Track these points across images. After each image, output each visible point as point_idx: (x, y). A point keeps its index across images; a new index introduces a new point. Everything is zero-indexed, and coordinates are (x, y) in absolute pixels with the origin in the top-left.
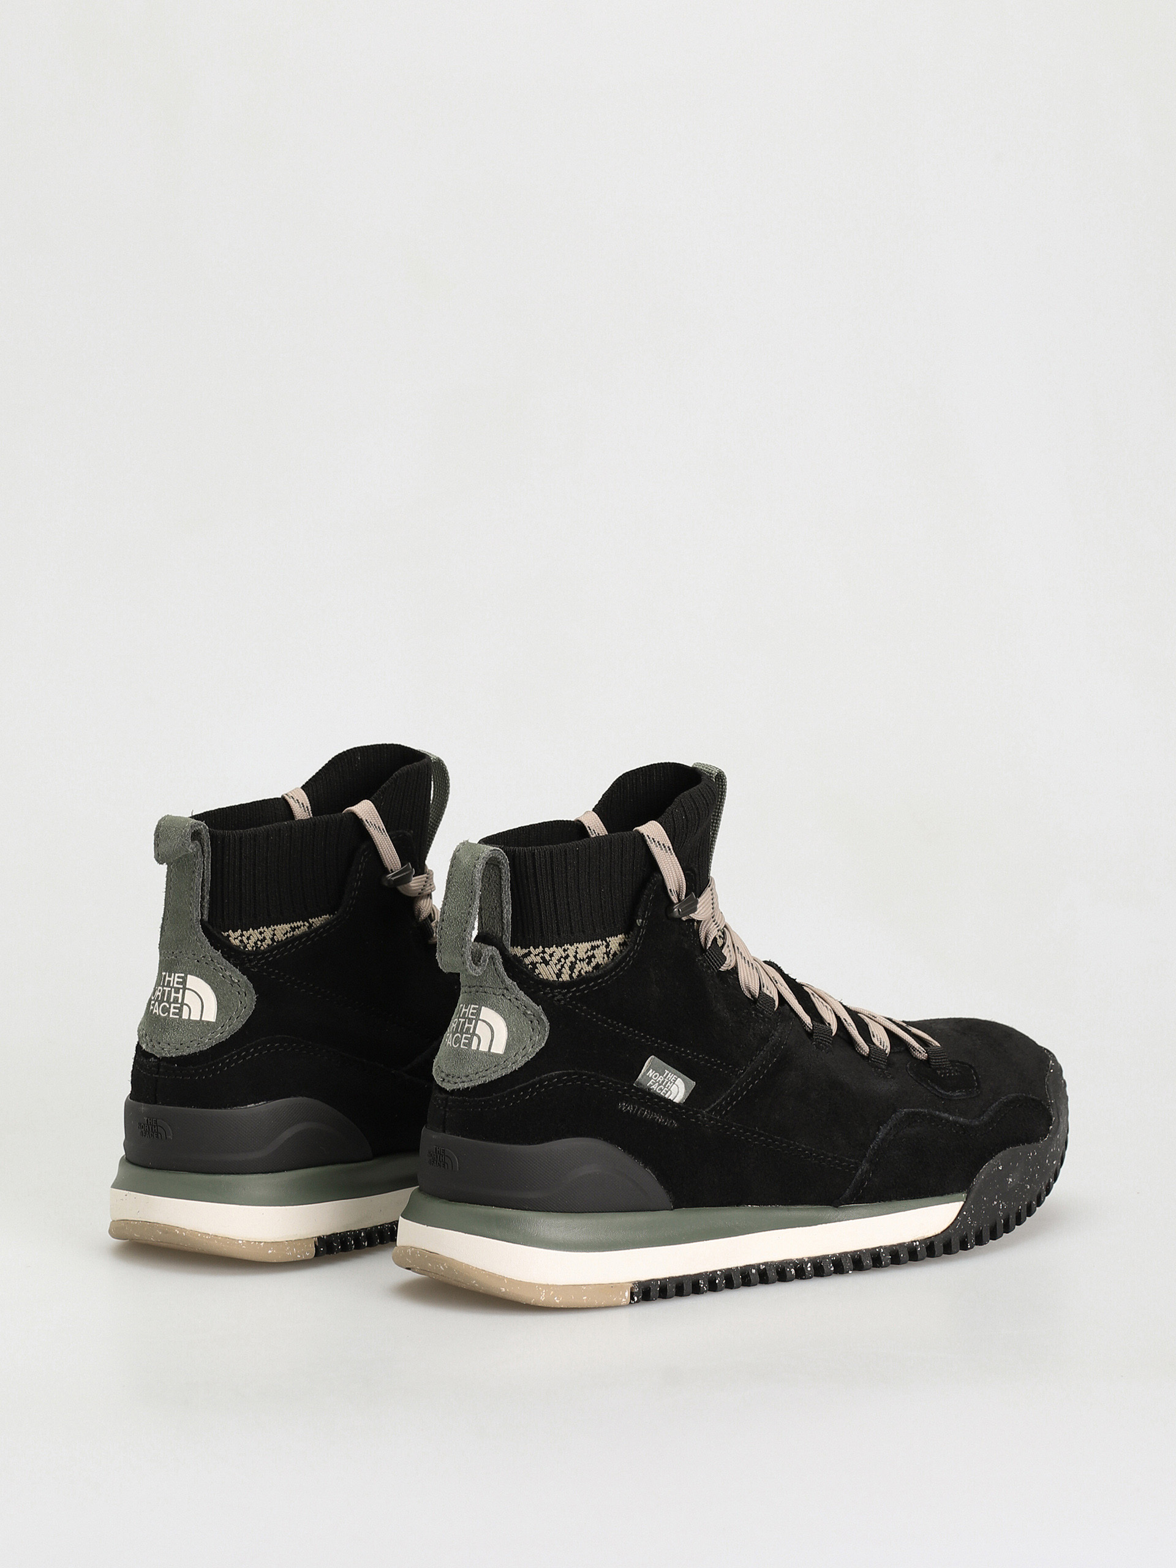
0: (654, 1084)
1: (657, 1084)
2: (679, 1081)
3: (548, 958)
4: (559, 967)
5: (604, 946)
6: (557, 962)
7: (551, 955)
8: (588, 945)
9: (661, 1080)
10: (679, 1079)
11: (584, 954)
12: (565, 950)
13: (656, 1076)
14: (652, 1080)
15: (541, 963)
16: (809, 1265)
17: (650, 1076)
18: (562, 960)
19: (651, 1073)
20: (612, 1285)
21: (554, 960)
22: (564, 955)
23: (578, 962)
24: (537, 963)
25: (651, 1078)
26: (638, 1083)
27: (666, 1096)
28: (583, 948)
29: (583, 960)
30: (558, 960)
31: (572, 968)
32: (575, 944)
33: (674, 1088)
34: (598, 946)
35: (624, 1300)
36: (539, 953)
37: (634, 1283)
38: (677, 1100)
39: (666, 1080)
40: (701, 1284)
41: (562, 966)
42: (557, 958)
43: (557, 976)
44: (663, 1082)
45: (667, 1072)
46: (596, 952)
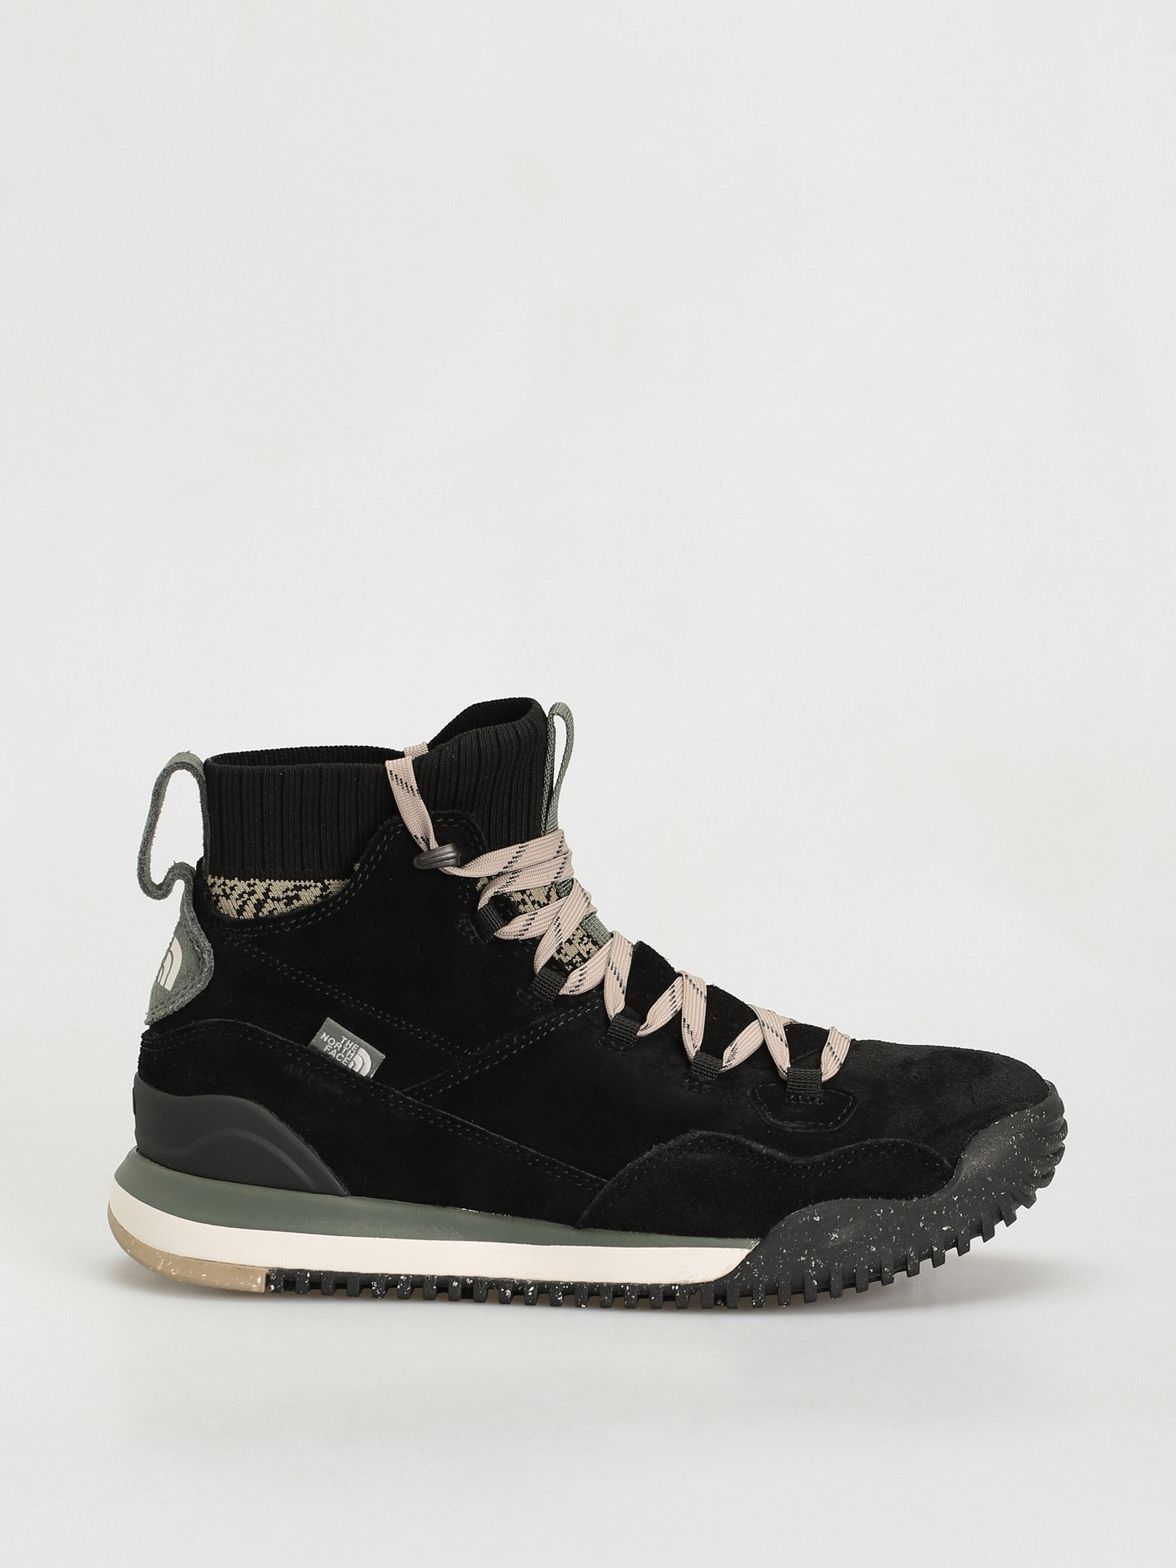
0: (331, 1050)
1: (335, 1051)
2: (362, 1051)
3: (228, 891)
4: (240, 903)
5: (318, 889)
6: (238, 897)
7: (232, 889)
8: (290, 884)
9: (339, 1047)
10: (361, 1049)
11: (280, 893)
12: (249, 885)
13: (331, 1041)
14: (328, 1046)
15: (222, 896)
16: (532, 1289)
17: (325, 1040)
18: (246, 896)
19: (324, 1037)
20: (240, 1267)
21: (235, 895)
22: (248, 890)
23: (269, 901)
24: (219, 895)
25: (326, 1043)
26: (313, 1047)
27: (350, 1067)
28: (279, 887)
29: (278, 900)
30: (239, 895)
31: (259, 905)
32: (267, 881)
33: (358, 1060)
34: (306, 888)
35: (254, 1286)
36: (221, 885)
37: (272, 1270)
38: (364, 1073)
39: (346, 1049)
40: (374, 1286)
41: (245, 903)
42: (239, 892)
43: (237, 913)
44: (342, 1049)
45: (345, 1039)
46: (301, 893)
